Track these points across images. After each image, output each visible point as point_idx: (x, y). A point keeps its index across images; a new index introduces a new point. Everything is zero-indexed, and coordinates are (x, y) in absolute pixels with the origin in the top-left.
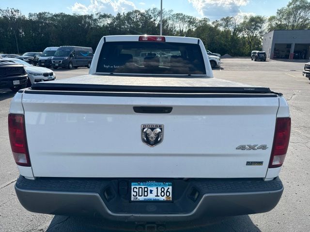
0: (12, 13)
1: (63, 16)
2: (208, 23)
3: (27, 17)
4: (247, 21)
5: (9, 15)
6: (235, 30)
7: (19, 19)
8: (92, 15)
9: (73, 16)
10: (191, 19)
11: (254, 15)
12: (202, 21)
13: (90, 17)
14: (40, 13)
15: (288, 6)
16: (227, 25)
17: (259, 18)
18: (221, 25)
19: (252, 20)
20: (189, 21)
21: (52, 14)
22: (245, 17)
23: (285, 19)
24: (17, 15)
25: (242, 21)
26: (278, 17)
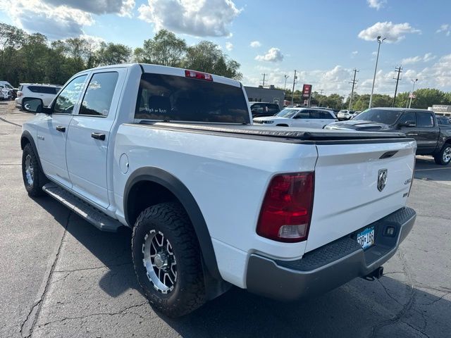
2: (45, 43)
4: (106, 49)
6: (90, 60)
10: (13, 30)
12: (34, 38)
15: (156, 39)
16: (76, 50)
17: (122, 47)
18: (68, 50)
19: (113, 49)
20: (10, 34)
22: (103, 44)
25: (99, 48)
26: (146, 51)
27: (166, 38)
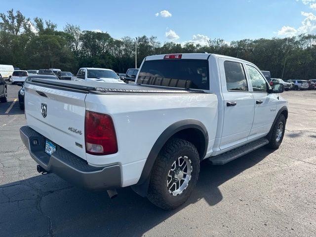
0: (218, 43)
1: (262, 41)
3: (229, 45)
5: (216, 44)
7: (223, 47)
8: (294, 38)
9: (272, 40)
13: (291, 40)
14: (241, 41)
21: (251, 40)
24: (221, 44)
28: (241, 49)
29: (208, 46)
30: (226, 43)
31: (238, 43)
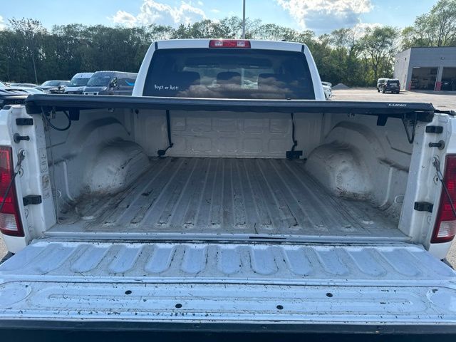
0: (30, 26)
1: (102, 29)
2: (312, 39)
3: (50, 32)
4: (370, 34)
5: (25, 28)
6: (352, 49)
7: (39, 33)
8: (143, 28)
9: (115, 30)
10: (287, 32)
11: (381, 26)
12: (304, 35)
13: (141, 31)
14: (68, 26)
15: (433, 12)
16: (340, 41)
17: (388, 30)
18: (332, 41)
19: (378, 33)
20: (284, 35)
21: (85, 27)
22: (368, 29)
23: (427, 32)
24: (35, 28)
25: (363, 35)
26: (418, 29)
27: (446, 8)
28: (71, 39)
29: (12, 29)
30: (44, 27)
31: (65, 28)
